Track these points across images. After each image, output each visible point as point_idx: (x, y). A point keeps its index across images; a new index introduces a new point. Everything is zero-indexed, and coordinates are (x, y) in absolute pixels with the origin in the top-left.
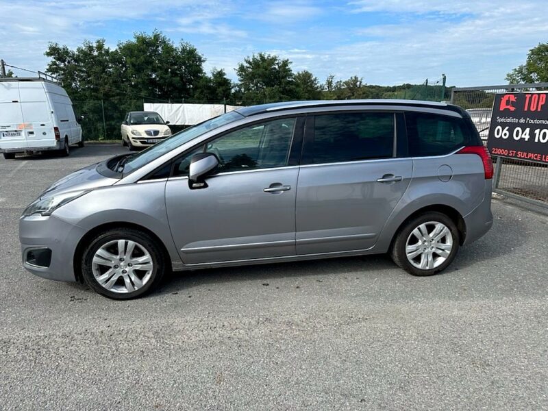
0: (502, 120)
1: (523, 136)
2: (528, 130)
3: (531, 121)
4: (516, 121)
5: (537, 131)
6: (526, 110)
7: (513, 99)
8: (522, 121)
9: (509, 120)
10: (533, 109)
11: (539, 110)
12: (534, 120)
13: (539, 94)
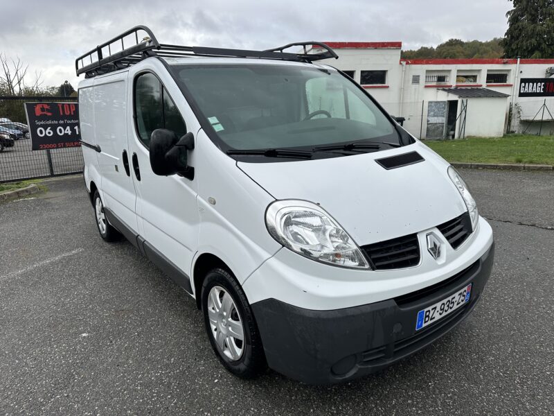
0: (42, 123)
1: (66, 132)
2: (68, 128)
3: (69, 122)
4: (56, 122)
5: (76, 128)
6: (62, 114)
7: (46, 107)
8: (62, 122)
9: (50, 122)
10: (67, 113)
11: (72, 114)
12: (71, 120)
13: (69, 104)
